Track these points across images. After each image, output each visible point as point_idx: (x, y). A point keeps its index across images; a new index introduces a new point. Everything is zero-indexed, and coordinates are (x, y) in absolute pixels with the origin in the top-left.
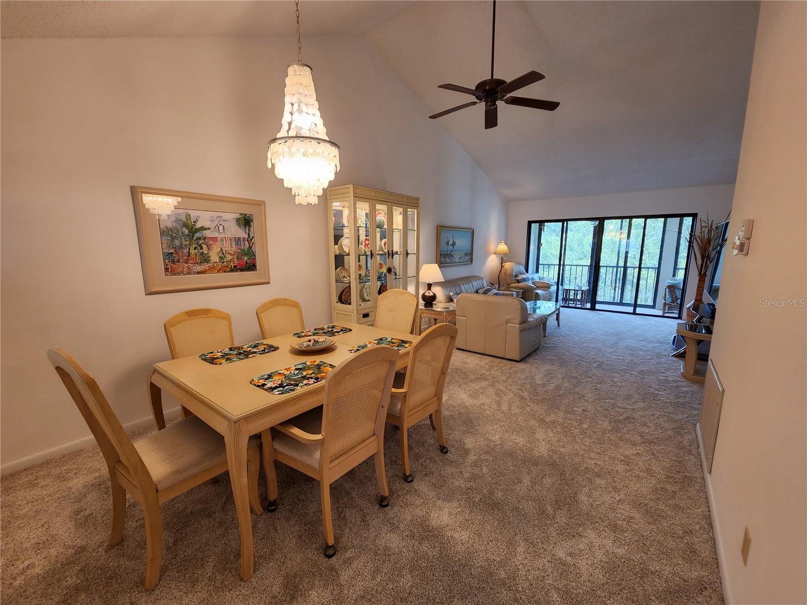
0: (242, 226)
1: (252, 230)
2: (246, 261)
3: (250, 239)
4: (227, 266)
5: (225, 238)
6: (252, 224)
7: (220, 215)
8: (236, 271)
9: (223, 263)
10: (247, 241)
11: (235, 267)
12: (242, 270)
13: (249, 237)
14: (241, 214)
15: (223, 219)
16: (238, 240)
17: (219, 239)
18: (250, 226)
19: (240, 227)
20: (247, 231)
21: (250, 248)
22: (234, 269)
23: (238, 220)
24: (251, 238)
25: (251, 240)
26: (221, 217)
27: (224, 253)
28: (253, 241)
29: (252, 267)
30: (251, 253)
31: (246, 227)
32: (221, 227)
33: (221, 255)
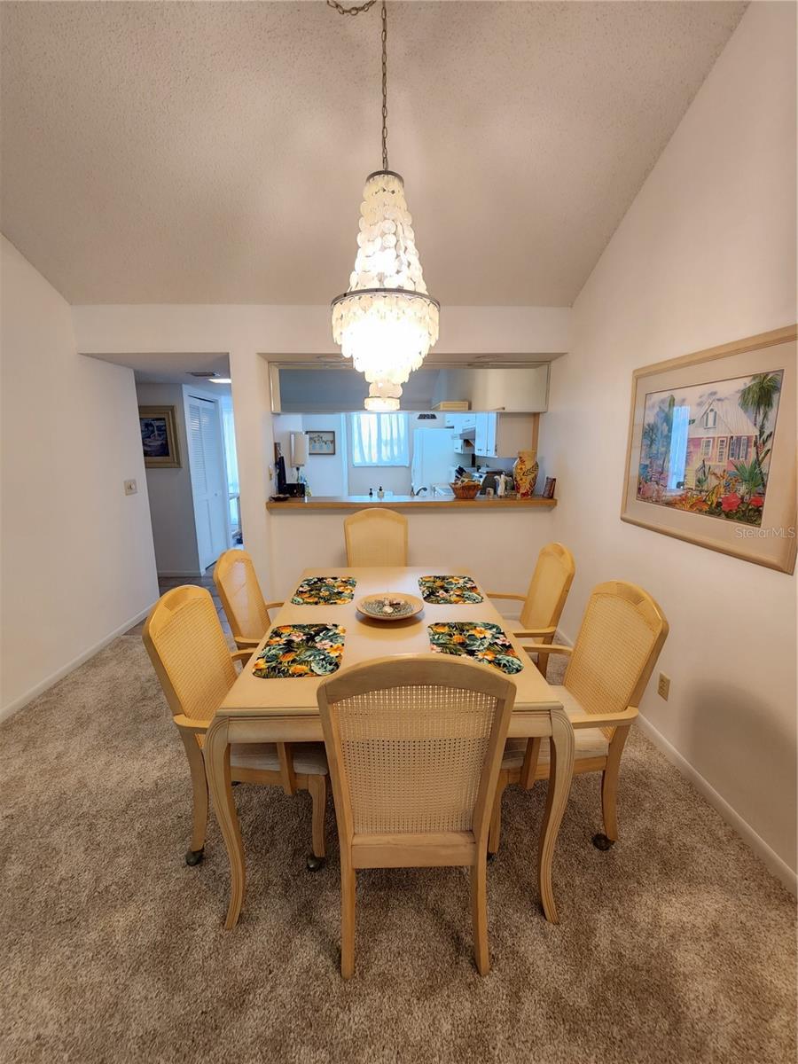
0: (751, 408)
1: (772, 414)
2: (742, 498)
3: (763, 441)
4: (704, 501)
5: (714, 438)
6: (775, 397)
7: (714, 390)
8: (719, 515)
9: (700, 492)
10: (755, 443)
11: (719, 504)
12: (729, 516)
13: (761, 433)
14: (755, 377)
15: (718, 396)
16: (735, 444)
17: (703, 443)
18: (769, 404)
19: (746, 411)
20: (760, 418)
21: (758, 463)
22: (717, 510)
23: (745, 393)
24: (765, 436)
25: (764, 443)
26: (715, 393)
27: (707, 471)
28: (768, 446)
29: (750, 513)
30: (758, 479)
31: (759, 407)
32: (711, 416)
33: (701, 475)
